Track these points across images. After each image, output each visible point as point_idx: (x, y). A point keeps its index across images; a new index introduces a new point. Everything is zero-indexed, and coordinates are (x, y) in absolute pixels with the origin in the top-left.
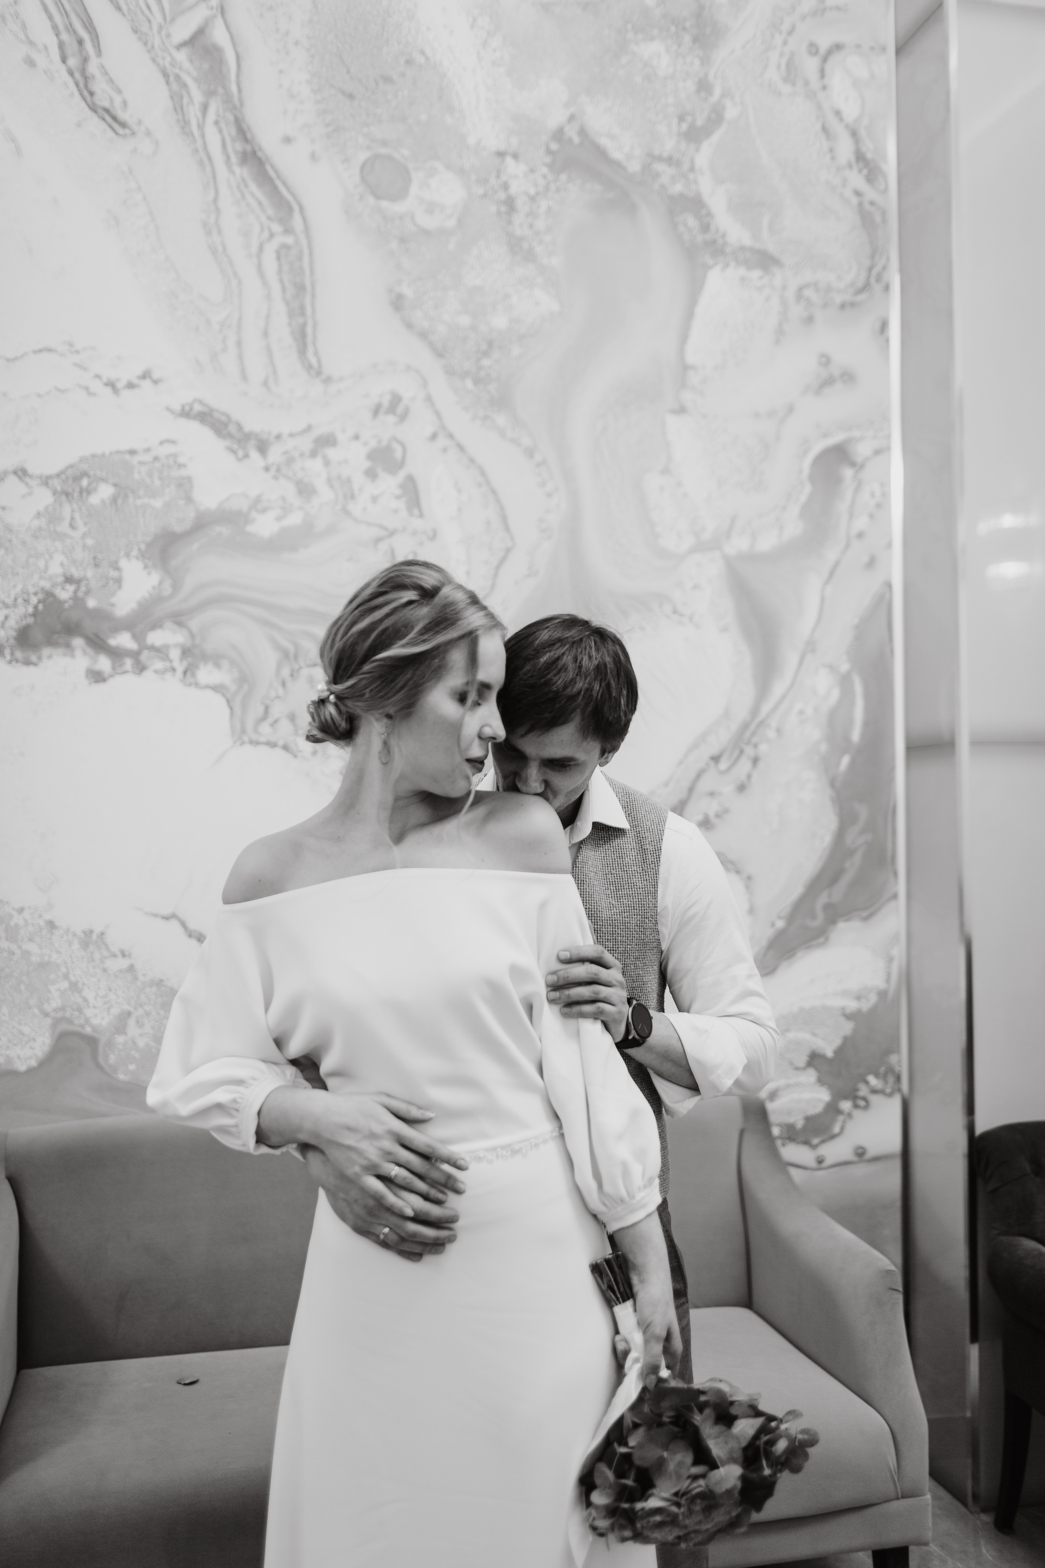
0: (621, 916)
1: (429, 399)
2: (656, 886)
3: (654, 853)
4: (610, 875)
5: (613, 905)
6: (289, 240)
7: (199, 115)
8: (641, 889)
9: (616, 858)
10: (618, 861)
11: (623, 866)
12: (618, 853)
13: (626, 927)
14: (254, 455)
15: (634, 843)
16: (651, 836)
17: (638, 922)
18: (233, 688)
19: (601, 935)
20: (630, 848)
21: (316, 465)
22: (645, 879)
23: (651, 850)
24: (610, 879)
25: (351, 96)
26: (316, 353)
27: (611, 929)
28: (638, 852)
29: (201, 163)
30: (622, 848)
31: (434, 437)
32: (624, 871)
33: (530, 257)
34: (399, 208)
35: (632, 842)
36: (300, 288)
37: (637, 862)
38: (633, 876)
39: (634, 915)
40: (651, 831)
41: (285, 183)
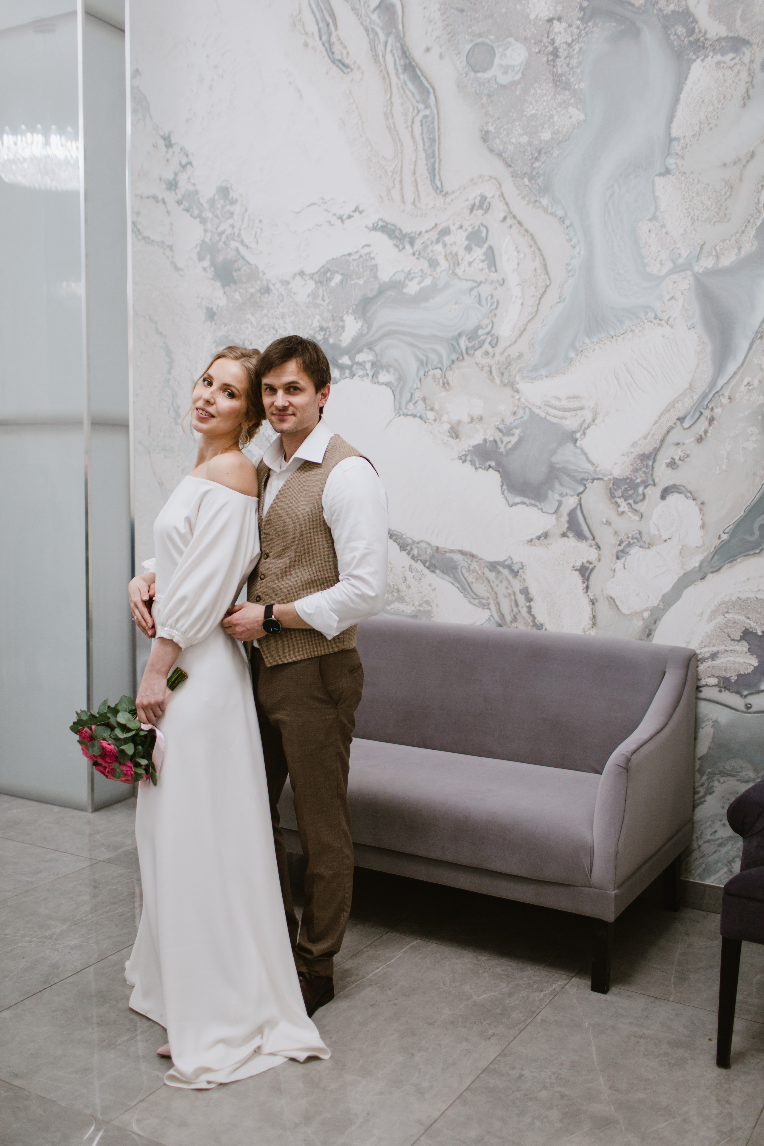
1: (502, 196)
6: (427, 112)
7: (384, 50)
14: (407, 246)
18: (396, 384)
21: (439, 247)
26: (440, 179)
30: (317, 473)
31: (505, 219)
33: (567, 86)
34: (488, 75)
36: (432, 140)
41: (425, 78)
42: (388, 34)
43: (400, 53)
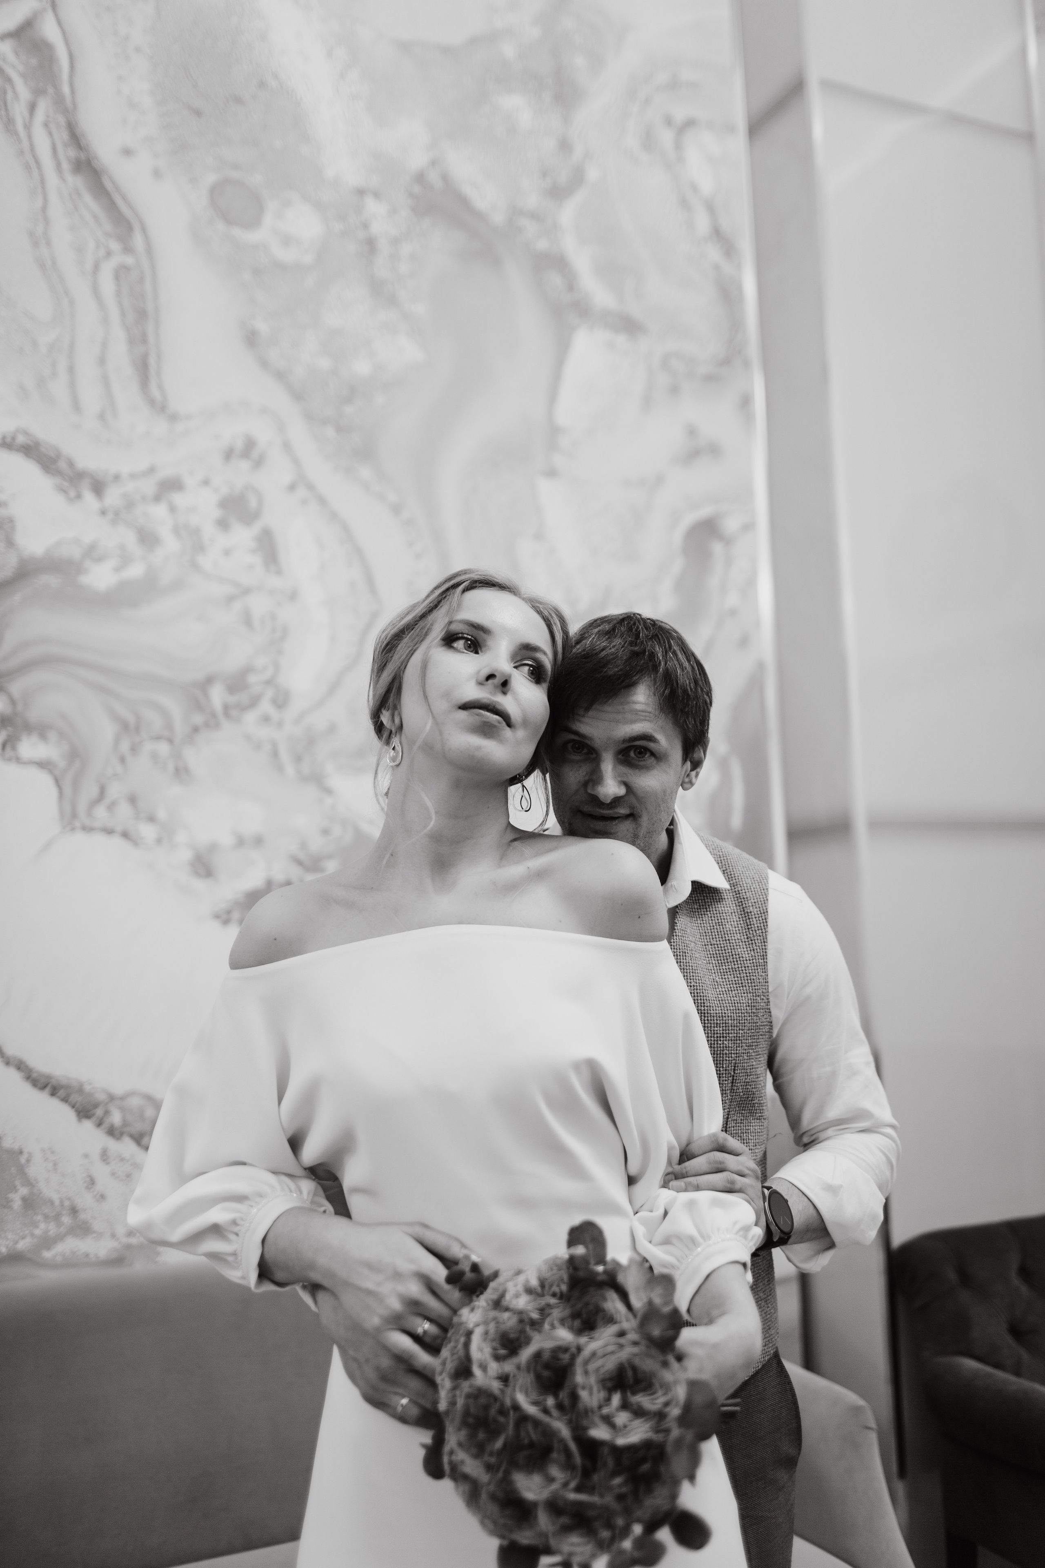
0: (728, 995)
1: (287, 446)
2: (765, 957)
3: (759, 917)
4: (710, 946)
5: (717, 982)
6: (129, 260)
7: (26, 113)
8: (748, 962)
9: (714, 924)
10: (717, 929)
11: (724, 934)
12: (716, 918)
13: (737, 1008)
14: (89, 497)
15: (734, 905)
16: (753, 897)
17: (750, 1002)
18: (62, 764)
19: (709, 1018)
20: (730, 911)
21: (160, 511)
22: (752, 948)
23: (756, 913)
24: (711, 950)
25: (198, 113)
26: (160, 387)
27: (720, 1011)
28: (740, 916)
29: (27, 167)
30: (721, 912)
31: (292, 487)
32: (726, 940)
33: (392, 301)
34: (252, 237)
35: (731, 905)
36: (142, 314)
37: (740, 928)
38: (737, 946)
39: (744, 993)
40: (753, 890)
41: (124, 198)
42: (38, 92)
43: (65, 135)
